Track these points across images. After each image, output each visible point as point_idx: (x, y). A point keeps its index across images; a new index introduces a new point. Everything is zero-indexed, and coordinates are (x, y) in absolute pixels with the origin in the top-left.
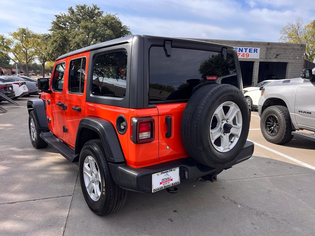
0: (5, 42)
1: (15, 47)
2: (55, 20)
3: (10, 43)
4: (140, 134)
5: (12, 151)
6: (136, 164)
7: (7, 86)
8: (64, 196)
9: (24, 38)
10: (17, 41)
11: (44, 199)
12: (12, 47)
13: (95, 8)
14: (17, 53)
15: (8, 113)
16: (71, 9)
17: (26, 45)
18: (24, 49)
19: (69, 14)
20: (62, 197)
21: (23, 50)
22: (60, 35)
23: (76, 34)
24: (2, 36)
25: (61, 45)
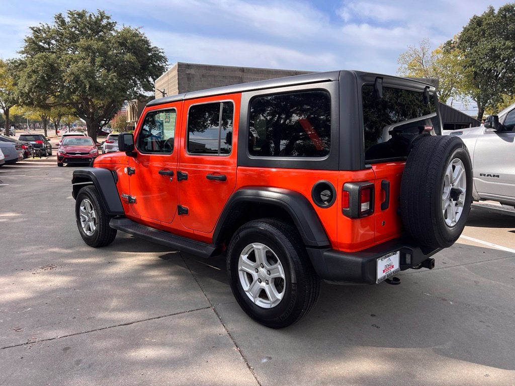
2: (30, 34)
4: (362, 204)
6: (351, 246)
8: (199, 309)
11: (172, 315)
13: (103, 16)
16: (59, 17)
19: (56, 25)
20: (197, 310)
22: (42, 61)
23: (72, 59)
25: (46, 78)
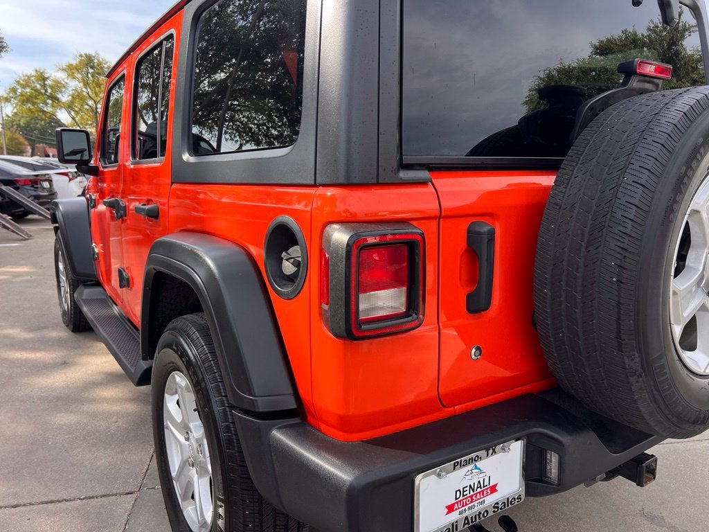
0: (50, 86)
1: (70, 97)
3: (60, 87)
4: (362, 296)
5: (7, 337)
6: (345, 423)
7: (39, 178)
8: (109, 495)
9: (90, 76)
10: (74, 84)
11: (47, 503)
12: (65, 98)
14: (74, 111)
15: (34, 240)
17: (96, 93)
18: (91, 103)
20: (102, 496)
21: (88, 105)
24: (41, 73)
